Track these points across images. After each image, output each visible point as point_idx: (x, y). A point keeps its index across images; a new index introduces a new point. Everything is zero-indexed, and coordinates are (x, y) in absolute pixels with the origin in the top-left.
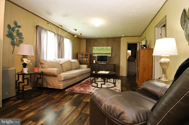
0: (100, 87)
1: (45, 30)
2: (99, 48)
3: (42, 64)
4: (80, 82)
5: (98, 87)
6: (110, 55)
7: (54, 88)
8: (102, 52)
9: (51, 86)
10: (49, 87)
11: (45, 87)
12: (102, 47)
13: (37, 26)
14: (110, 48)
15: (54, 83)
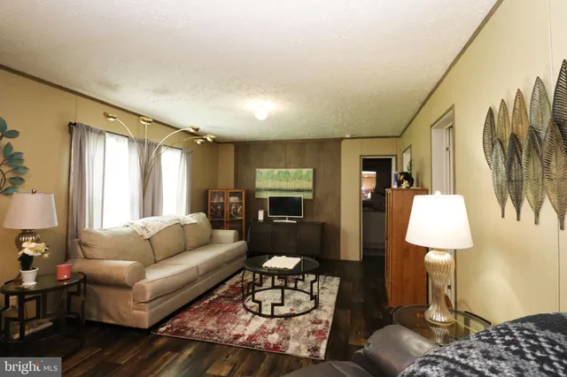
0: (270, 314)
1: (96, 135)
2: (276, 171)
3: (86, 245)
4: (209, 292)
5: (263, 313)
6: (309, 196)
7: (121, 323)
8: (284, 185)
9: (112, 318)
10: (106, 320)
11: (95, 319)
12: (284, 170)
13: (70, 124)
14: (307, 172)
15: (122, 308)
